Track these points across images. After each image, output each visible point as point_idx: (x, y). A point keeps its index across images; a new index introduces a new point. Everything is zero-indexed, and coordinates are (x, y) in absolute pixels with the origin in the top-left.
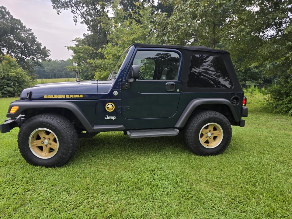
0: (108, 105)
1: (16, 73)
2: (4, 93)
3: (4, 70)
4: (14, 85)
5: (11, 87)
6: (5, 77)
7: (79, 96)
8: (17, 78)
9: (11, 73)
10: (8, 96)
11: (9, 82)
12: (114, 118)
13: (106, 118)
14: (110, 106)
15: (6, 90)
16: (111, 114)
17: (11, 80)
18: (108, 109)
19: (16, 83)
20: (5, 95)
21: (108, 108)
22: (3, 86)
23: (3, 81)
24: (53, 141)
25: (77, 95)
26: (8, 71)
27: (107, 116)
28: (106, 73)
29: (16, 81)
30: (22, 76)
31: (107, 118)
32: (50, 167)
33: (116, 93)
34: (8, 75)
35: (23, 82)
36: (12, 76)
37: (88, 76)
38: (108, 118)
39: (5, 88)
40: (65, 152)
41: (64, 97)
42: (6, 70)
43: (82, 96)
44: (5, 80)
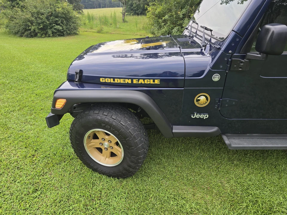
0: (199, 97)
1: (63, 8)
2: (54, 32)
3: (50, 5)
4: (62, 23)
5: (59, 25)
6: (52, 13)
7: (154, 81)
8: (64, 14)
9: (58, 9)
10: (58, 35)
11: (57, 19)
12: (205, 116)
13: (192, 117)
14: (203, 98)
15: (55, 28)
16: (201, 110)
17: (59, 17)
18: (198, 104)
19: (64, 20)
20: (55, 34)
21: (198, 100)
22: (52, 24)
23: (51, 18)
24: (115, 144)
25: (150, 79)
26: (54, 7)
27: (195, 114)
28: (162, 7)
29: (63, 18)
30: (68, 12)
31: (194, 116)
32: (113, 177)
33: (216, 78)
34: (55, 11)
35: (70, 18)
36: (59, 13)
37: (133, 6)
38: (196, 116)
39: (54, 26)
40: (132, 165)
41: (129, 81)
42: (53, 5)
43: (157, 82)
44: (53, 17)
